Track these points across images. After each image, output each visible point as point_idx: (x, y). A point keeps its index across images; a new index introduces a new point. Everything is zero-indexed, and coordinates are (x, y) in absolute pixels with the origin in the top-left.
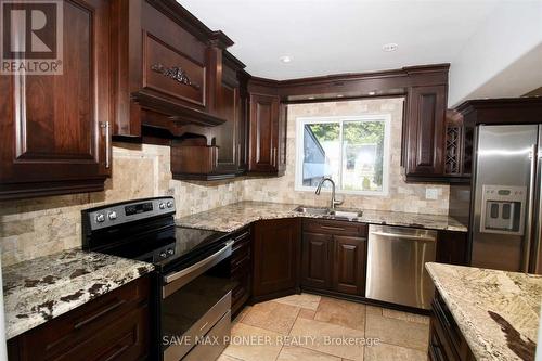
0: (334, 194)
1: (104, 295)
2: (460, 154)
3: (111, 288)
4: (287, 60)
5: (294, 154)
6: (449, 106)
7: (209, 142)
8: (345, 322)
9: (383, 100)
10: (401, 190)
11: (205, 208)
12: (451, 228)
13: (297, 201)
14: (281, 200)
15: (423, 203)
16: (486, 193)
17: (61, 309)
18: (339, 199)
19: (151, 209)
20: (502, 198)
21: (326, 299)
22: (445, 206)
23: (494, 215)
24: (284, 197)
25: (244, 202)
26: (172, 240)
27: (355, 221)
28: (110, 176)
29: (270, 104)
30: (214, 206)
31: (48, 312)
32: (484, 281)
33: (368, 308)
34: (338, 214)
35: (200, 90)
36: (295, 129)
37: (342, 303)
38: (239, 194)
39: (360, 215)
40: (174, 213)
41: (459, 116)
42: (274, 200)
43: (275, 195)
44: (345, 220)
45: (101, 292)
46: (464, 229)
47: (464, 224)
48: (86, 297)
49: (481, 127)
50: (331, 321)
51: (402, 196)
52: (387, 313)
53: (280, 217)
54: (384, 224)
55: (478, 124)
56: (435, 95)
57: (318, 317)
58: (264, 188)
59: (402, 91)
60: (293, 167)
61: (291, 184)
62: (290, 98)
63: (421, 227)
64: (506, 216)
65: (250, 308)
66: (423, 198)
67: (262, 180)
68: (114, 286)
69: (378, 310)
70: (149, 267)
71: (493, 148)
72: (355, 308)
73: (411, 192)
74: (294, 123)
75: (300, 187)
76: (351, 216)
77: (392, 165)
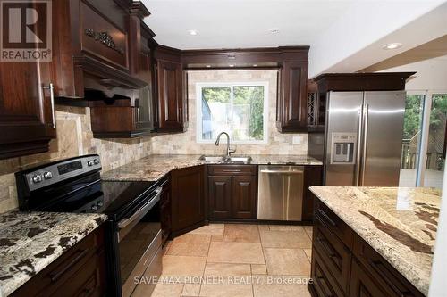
0: (228, 144)
1: (73, 246)
2: (316, 112)
3: (78, 240)
4: (193, 33)
5: (194, 113)
6: (310, 77)
7: (133, 104)
8: (246, 239)
9: (263, 71)
10: (276, 139)
11: (122, 163)
12: (312, 163)
13: (199, 152)
14: (185, 152)
15: (291, 147)
16: (334, 138)
17: (40, 265)
18: (232, 148)
19: (81, 167)
20: (342, 141)
21: (229, 226)
22: (305, 148)
23: (338, 153)
24: (188, 149)
25: (152, 156)
26: (100, 193)
27: (249, 164)
28: (55, 137)
29: (175, 70)
30: (129, 161)
31: (30, 269)
32: (348, 193)
33: (260, 226)
34: (233, 159)
35: (124, 55)
36: (194, 92)
37: (241, 226)
38: (148, 149)
39: (250, 159)
40: (101, 169)
41: (315, 84)
42: (179, 152)
43: (180, 148)
44: (242, 163)
45: (70, 244)
46: (321, 164)
47: (320, 160)
48: (59, 250)
49: (331, 92)
50: (236, 240)
51: (277, 143)
52: (273, 228)
53: (191, 165)
54: (269, 164)
55: (329, 91)
56: (300, 68)
57: (226, 238)
58: (170, 142)
59: (276, 64)
60: (194, 124)
61: (194, 138)
62: (190, 66)
63: (293, 164)
64: (345, 153)
65: (170, 242)
66: (291, 144)
67: (168, 136)
68: (80, 237)
69: (267, 227)
70: (104, 217)
71: (340, 107)
72: (251, 228)
73: (283, 140)
74: (194, 87)
75: (200, 140)
76: (245, 160)
77: (270, 121)
